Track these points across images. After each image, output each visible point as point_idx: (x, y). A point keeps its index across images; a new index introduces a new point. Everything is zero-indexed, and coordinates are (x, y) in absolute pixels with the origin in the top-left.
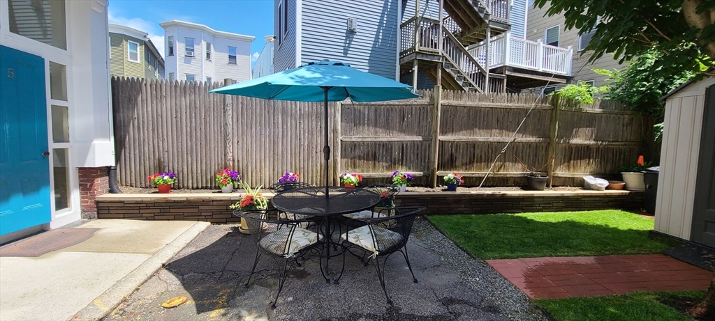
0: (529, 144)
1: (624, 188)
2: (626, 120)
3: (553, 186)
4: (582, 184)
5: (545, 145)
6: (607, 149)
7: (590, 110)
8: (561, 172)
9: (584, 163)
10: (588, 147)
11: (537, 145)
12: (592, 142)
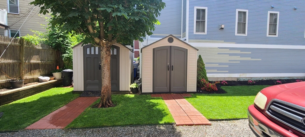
0: (9, 64)
1: (55, 79)
2: (51, 53)
3: (25, 84)
4: (38, 81)
5: (18, 64)
6: (45, 64)
7: (37, 48)
8: (27, 76)
9: (37, 71)
10: (38, 64)
11: (13, 64)
12: (40, 62)
